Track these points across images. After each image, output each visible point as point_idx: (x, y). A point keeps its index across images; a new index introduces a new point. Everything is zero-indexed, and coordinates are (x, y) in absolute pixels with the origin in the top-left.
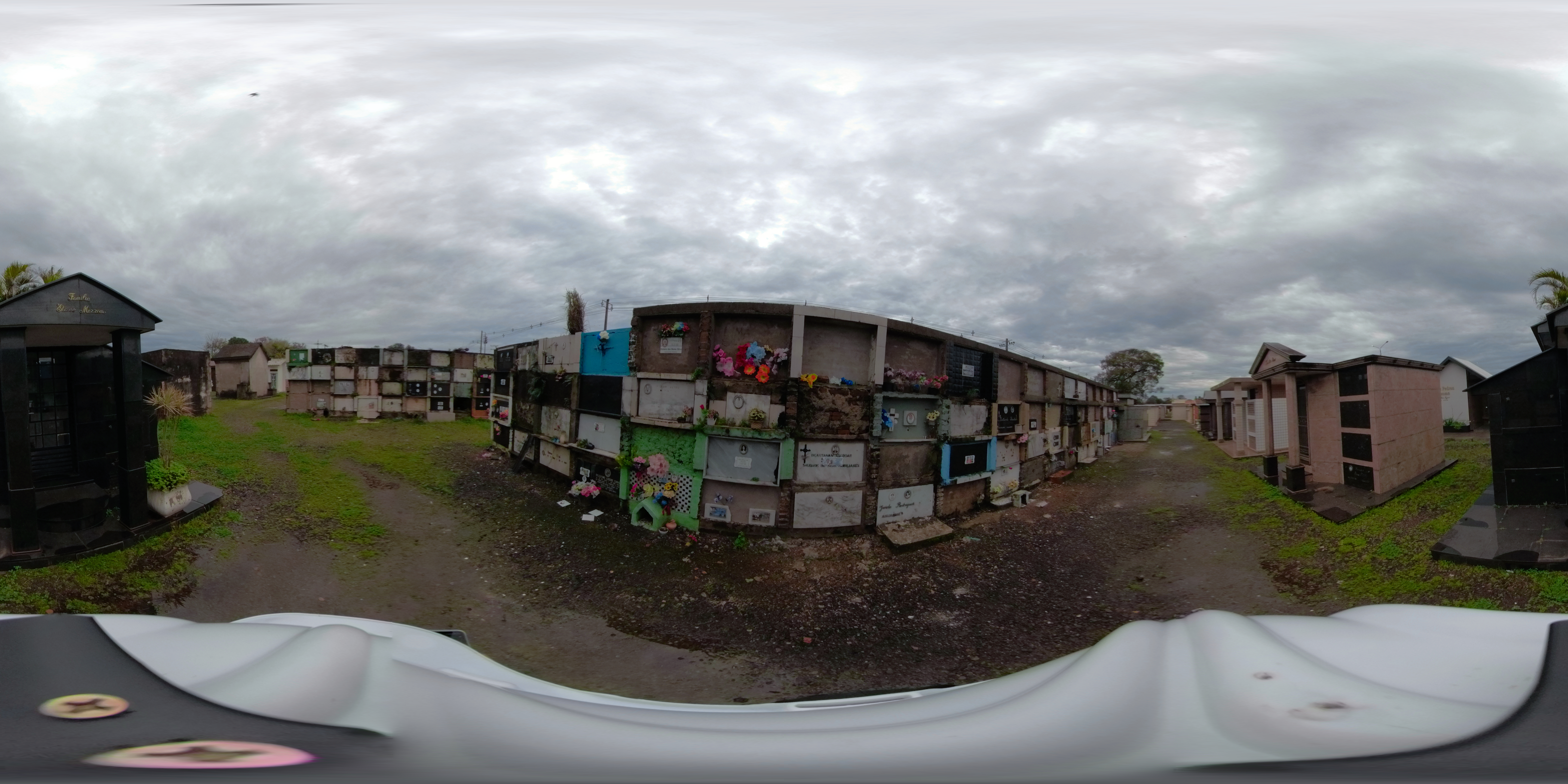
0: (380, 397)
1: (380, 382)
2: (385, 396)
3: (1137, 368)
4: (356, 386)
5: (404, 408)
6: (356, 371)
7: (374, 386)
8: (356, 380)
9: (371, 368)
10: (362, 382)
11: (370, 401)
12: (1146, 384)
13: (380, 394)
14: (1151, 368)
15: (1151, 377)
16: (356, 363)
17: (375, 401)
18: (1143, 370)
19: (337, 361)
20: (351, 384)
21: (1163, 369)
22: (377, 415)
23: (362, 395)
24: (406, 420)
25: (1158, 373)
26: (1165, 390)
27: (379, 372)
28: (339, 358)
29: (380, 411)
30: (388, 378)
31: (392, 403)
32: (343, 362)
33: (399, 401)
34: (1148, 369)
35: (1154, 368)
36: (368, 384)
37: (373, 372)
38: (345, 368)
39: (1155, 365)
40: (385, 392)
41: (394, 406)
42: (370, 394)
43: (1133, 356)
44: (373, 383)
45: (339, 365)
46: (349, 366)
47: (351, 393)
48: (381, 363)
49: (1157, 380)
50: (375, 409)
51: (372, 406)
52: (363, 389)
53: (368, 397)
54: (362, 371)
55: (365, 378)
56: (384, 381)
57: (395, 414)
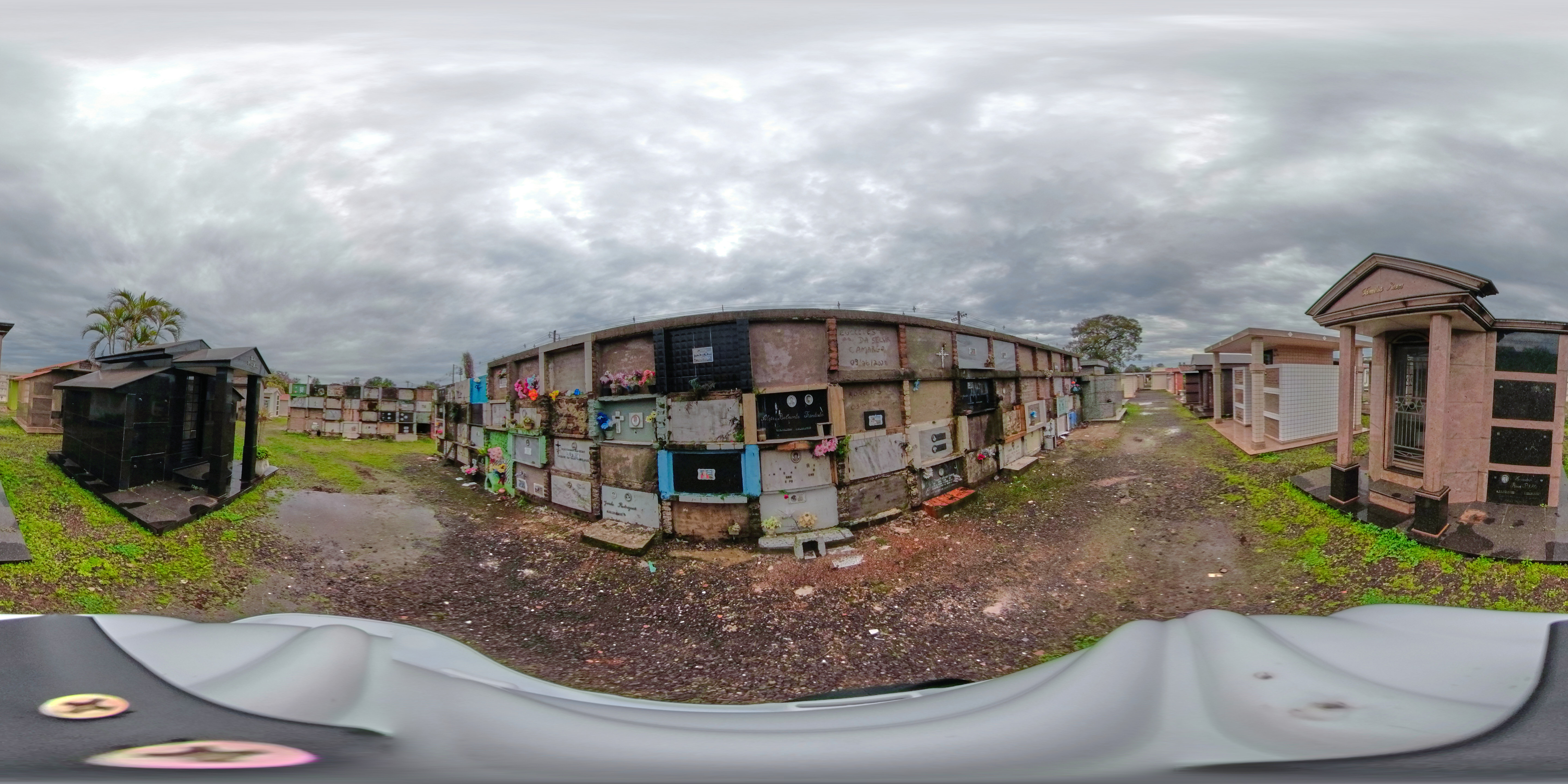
0: (361, 423)
1: (361, 411)
2: (364, 422)
3: (1113, 334)
4: (342, 414)
5: (379, 431)
6: (343, 403)
7: (356, 414)
8: (342, 409)
9: (353, 400)
10: (347, 411)
11: (353, 426)
12: (1124, 351)
13: (361, 420)
14: (1128, 334)
15: (1128, 344)
16: (343, 396)
17: (356, 426)
18: (1120, 336)
19: (328, 395)
20: (338, 412)
21: (1141, 335)
22: (358, 437)
23: (346, 420)
24: (381, 441)
25: (1136, 340)
26: (1143, 359)
27: (360, 404)
28: (331, 392)
29: (360, 433)
30: (367, 408)
31: (369, 428)
32: (333, 395)
33: (375, 426)
34: (1125, 335)
35: (1132, 334)
36: (352, 413)
37: (355, 404)
38: (334, 400)
39: (1133, 331)
40: (364, 419)
43: (1108, 322)
44: (355, 412)
45: (330, 397)
46: (338, 398)
47: (338, 419)
48: (361, 396)
49: (1135, 347)
50: (357, 432)
51: (354, 429)
52: (347, 416)
53: (351, 422)
54: (348, 403)
55: (349, 408)
57: (371, 436)
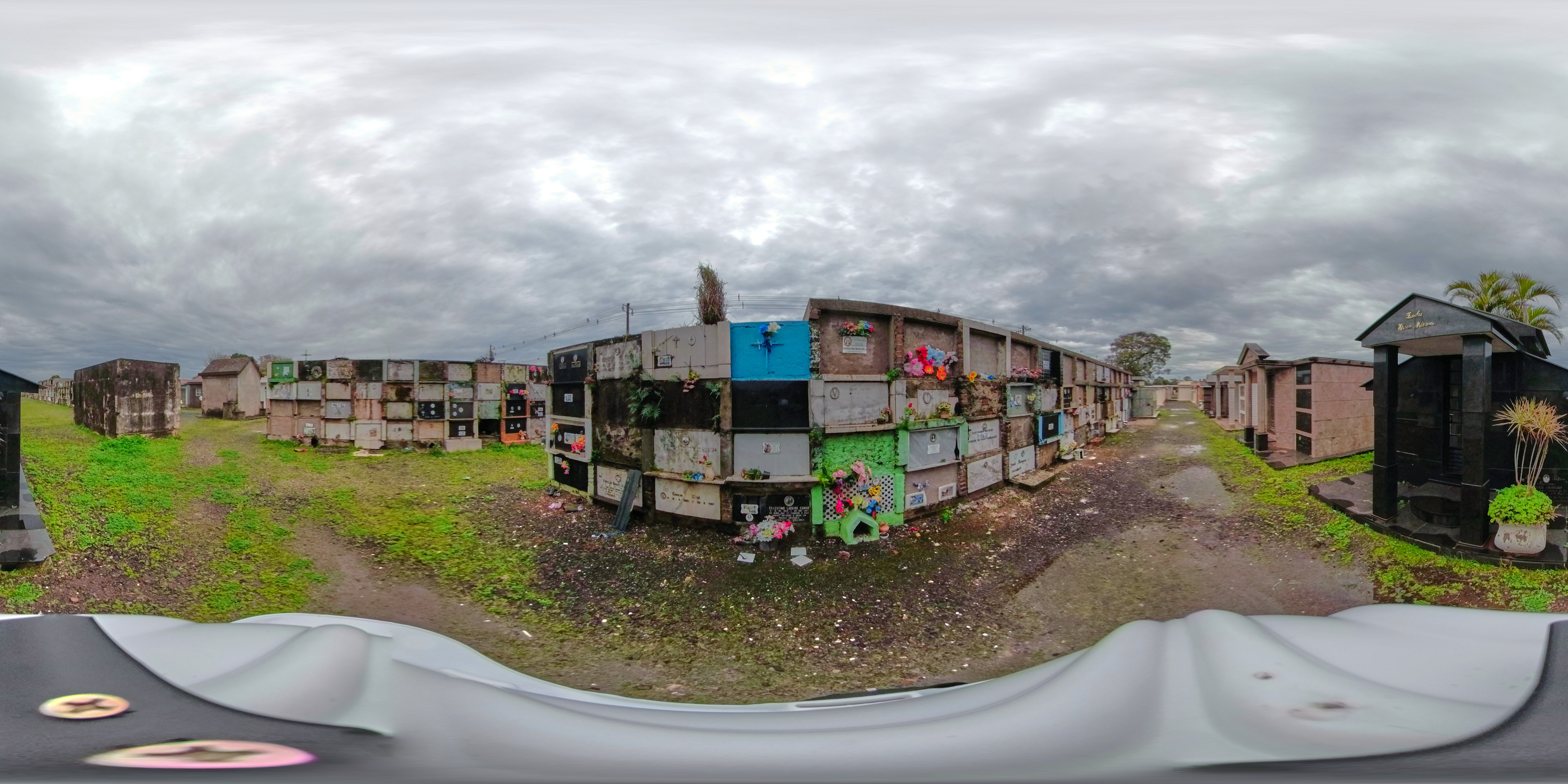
0: (384, 422)
1: (383, 402)
2: (389, 421)
4: (353, 409)
5: (415, 435)
6: (354, 389)
7: (377, 408)
8: (352, 400)
9: (371, 385)
10: (361, 403)
11: (371, 427)
13: (384, 418)
16: (353, 378)
17: (378, 427)
19: (329, 377)
20: (347, 405)
22: (382, 444)
23: (360, 419)
24: (419, 451)
27: (383, 390)
28: (332, 373)
29: (384, 439)
30: (395, 398)
31: (400, 429)
32: (337, 377)
33: (409, 426)
36: (368, 405)
37: (374, 390)
38: (339, 384)
40: (389, 416)
41: (403, 433)
42: (371, 418)
44: (375, 403)
45: (332, 381)
46: (345, 382)
47: (347, 417)
48: (385, 378)
50: (378, 437)
51: (373, 433)
52: (361, 411)
53: (369, 422)
54: (361, 389)
55: (364, 397)
56: (389, 401)
57: (404, 444)
